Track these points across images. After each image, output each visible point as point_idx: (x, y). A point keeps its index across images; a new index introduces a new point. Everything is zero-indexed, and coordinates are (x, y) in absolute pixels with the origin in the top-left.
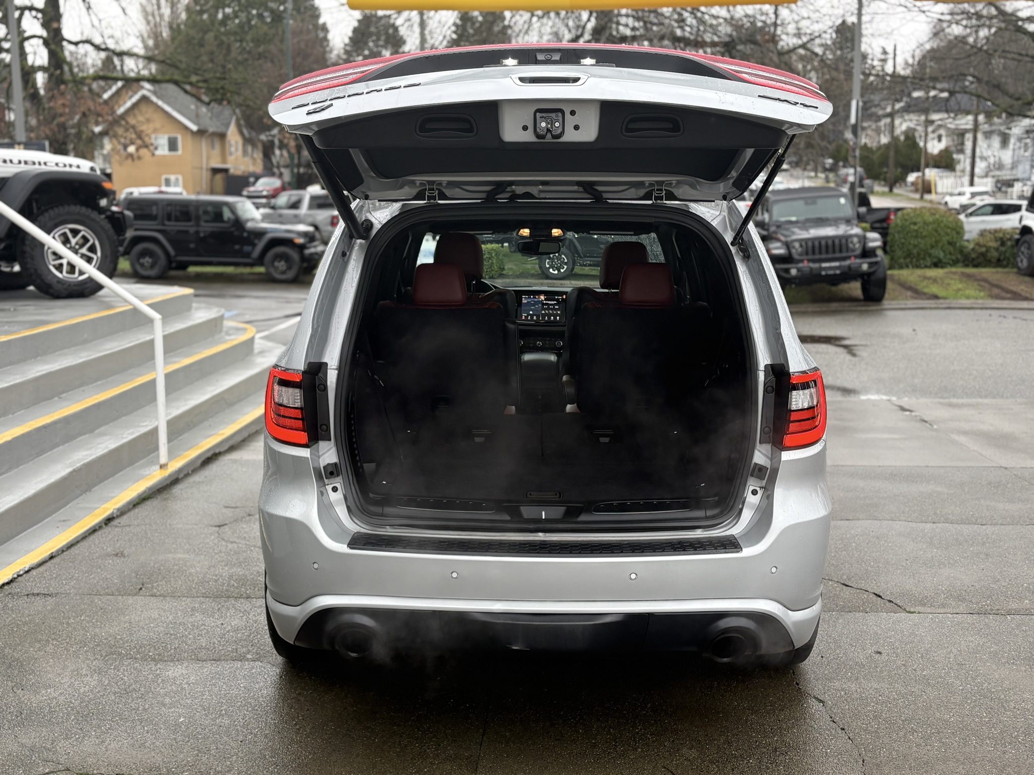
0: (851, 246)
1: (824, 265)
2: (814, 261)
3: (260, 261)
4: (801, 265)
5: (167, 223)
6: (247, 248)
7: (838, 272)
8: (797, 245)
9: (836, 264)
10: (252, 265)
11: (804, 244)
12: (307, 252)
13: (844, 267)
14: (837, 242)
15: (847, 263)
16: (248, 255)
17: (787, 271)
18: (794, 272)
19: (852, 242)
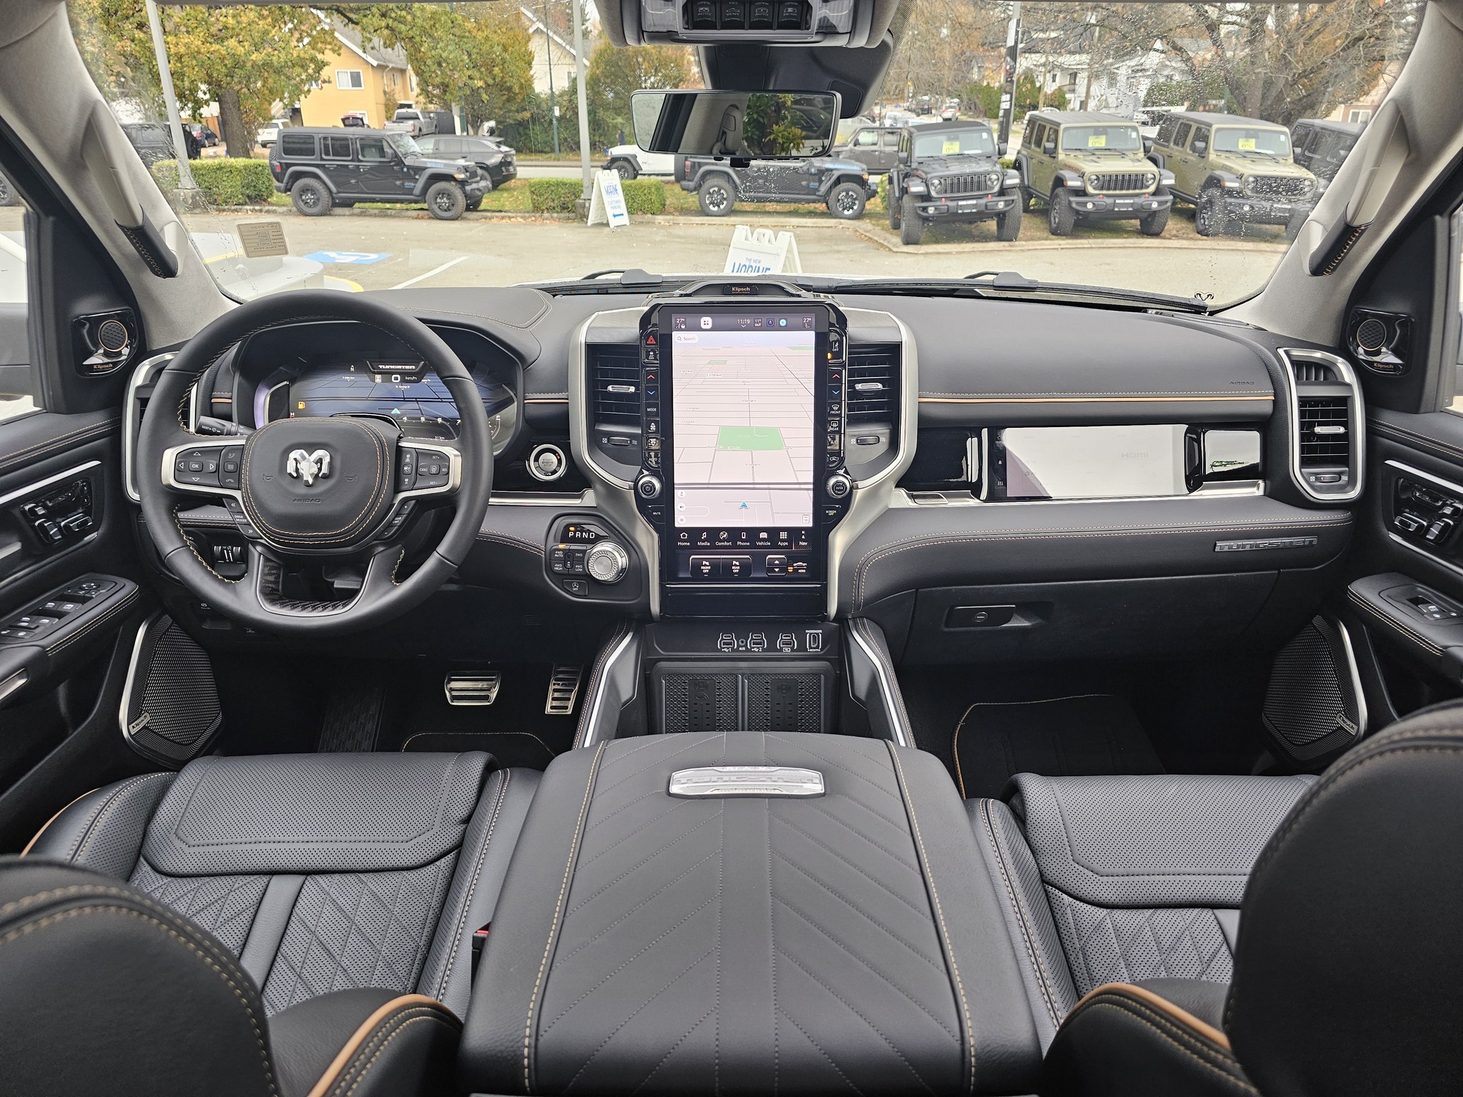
0: (989, 183)
1: (961, 203)
2: (952, 199)
3: (422, 197)
4: (938, 203)
5: (324, 157)
6: (408, 184)
7: (974, 211)
8: (936, 182)
9: (974, 202)
10: (416, 202)
11: (942, 180)
12: (468, 188)
13: (981, 205)
14: (976, 179)
15: (983, 201)
16: (410, 191)
17: (925, 209)
18: (931, 211)
19: (990, 179)
